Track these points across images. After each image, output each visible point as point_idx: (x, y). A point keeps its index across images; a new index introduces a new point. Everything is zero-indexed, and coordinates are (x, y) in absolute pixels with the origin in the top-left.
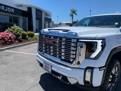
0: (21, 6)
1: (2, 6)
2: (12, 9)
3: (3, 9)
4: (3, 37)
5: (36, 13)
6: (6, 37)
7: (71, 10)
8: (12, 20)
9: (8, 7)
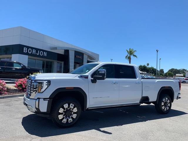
0: (56, 48)
1: (33, 50)
2: (45, 52)
3: (34, 53)
4: (20, 84)
5: (75, 56)
6: (24, 84)
7: (127, 51)
8: (44, 65)
9: (40, 50)
